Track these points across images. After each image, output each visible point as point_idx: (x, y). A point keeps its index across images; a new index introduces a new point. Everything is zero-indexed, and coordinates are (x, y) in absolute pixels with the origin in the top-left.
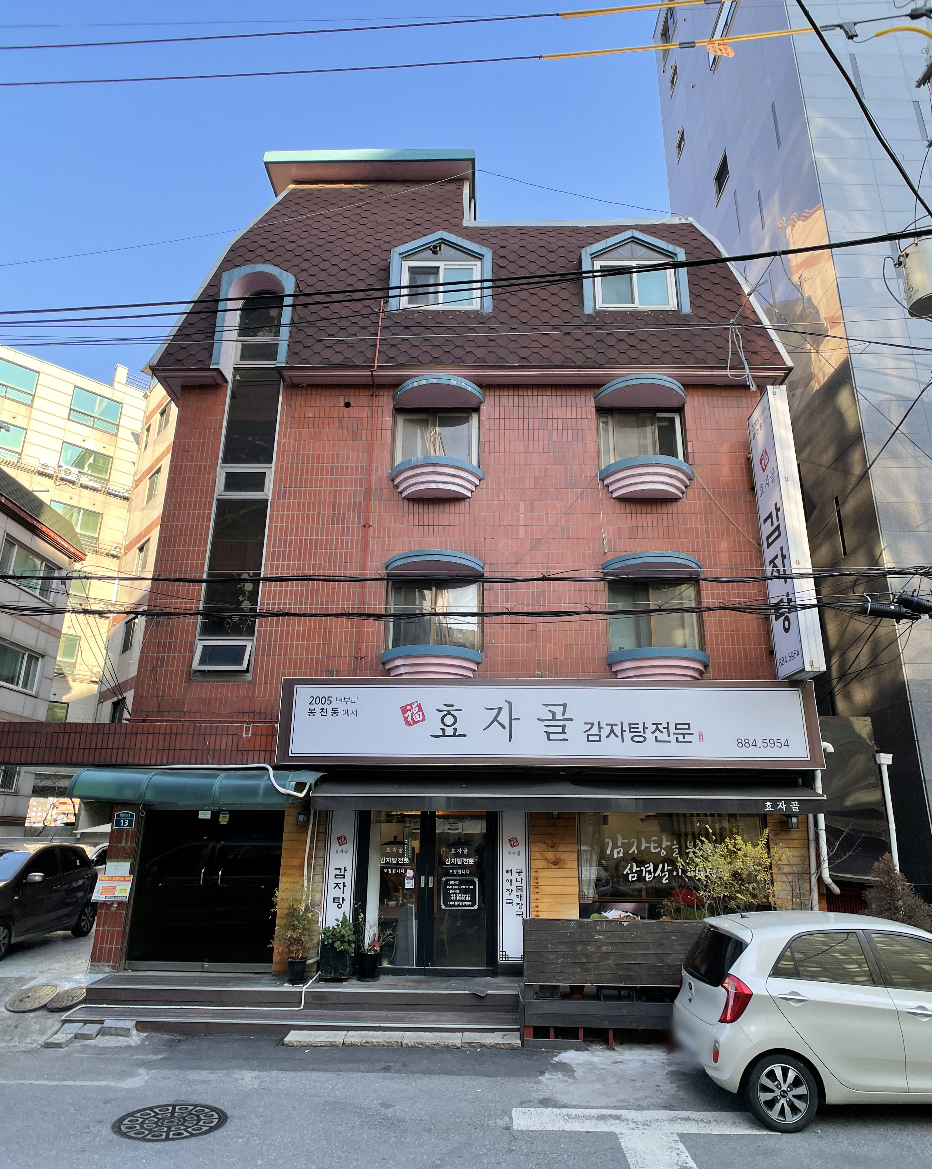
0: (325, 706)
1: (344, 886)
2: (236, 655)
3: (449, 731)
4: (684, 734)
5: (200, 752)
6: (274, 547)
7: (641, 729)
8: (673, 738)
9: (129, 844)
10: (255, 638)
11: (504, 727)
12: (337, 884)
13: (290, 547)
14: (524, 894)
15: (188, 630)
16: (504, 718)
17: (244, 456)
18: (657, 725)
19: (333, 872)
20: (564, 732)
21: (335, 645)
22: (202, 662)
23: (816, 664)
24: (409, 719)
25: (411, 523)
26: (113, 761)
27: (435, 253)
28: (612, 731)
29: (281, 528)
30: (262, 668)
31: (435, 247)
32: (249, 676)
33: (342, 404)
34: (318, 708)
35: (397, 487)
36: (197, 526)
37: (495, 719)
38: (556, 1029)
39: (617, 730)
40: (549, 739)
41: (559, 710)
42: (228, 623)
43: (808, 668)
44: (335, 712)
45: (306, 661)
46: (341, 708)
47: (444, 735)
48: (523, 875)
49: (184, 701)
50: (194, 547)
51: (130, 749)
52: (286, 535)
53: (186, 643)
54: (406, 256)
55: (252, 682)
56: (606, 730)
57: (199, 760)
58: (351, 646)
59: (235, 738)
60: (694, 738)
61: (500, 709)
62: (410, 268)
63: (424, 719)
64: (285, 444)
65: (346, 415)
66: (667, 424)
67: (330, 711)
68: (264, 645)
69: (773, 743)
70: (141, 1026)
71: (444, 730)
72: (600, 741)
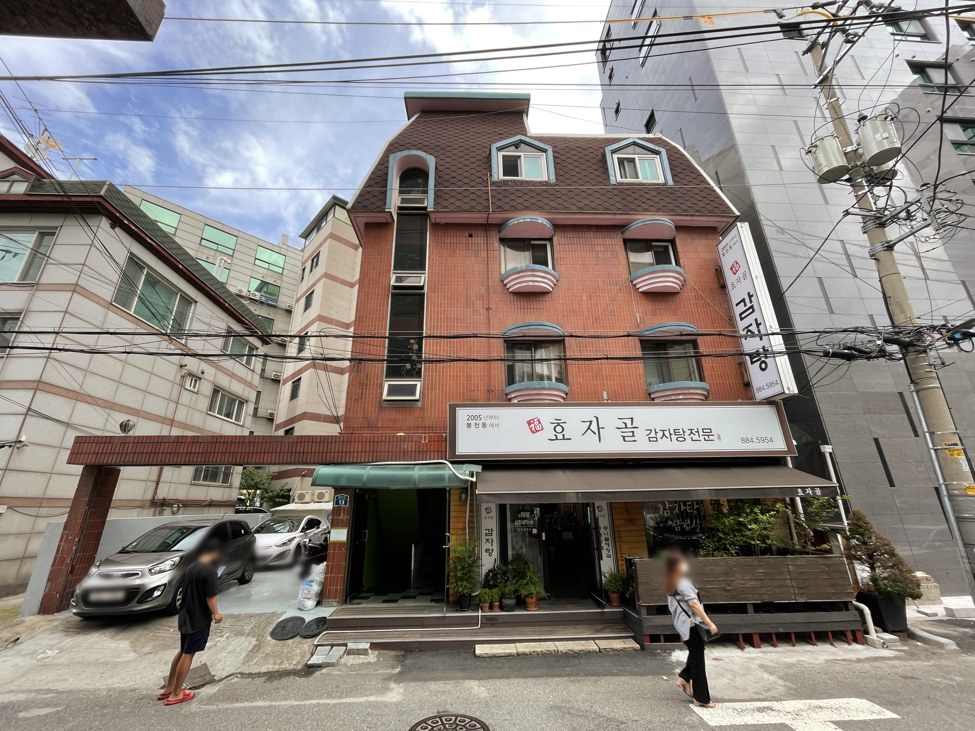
0: (477, 422)
1: (492, 541)
2: (411, 390)
3: (560, 436)
4: (708, 435)
5: (394, 454)
6: (431, 322)
7: (682, 433)
8: (702, 438)
9: (345, 517)
10: (422, 379)
11: (595, 433)
12: (488, 540)
13: (441, 322)
14: (610, 542)
15: (378, 374)
16: (594, 427)
17: (407, 266)
18: (691, 430)
19: (484, 532)
20: (633, 436)
21: (474, 384)
22: (389, 394)
23: (791, 389)
24: (533, 429)
25: (516, 307)
26: (336, 461)
27: (517, 148)
28: (664, 435)
29: (434, 310)
30: (428, 398)
31: (517, 144)
32: (419, 404)
33: (467, 235)
34: (473, 423)
35: (505, 285)
36: (380, 309)
37: (589, 428)
38: (665, 635)
39: (667, 433)
40: (624, 440)
41: (629, 422)
42: (403, 370)
43: (787, 392)
44: (484, 425)
45: (456, 393)
46: (488, 423)
47: (557, 439)
48: (608, 530)
49: (378, 420)
50: (379, 322)
51: (346, 452)
52: (438, 315)
53: (377, 383)
54: (499, 149)
55: (422, 408)
56: (660, 434)
57: (394, 459)
58: (484, 384)
59: (418, 443)
60: (715, 438)
61: (591, 422)
62: (503, 156)
63: (542, 429)
64: (433, 259)
65: (470, 242)
66: (662, 250)
67: (481, 424)
68: (428, 383)
69: (763, 440)
70: (374, 646)
71: (556, 436)
72: (657, 441)
